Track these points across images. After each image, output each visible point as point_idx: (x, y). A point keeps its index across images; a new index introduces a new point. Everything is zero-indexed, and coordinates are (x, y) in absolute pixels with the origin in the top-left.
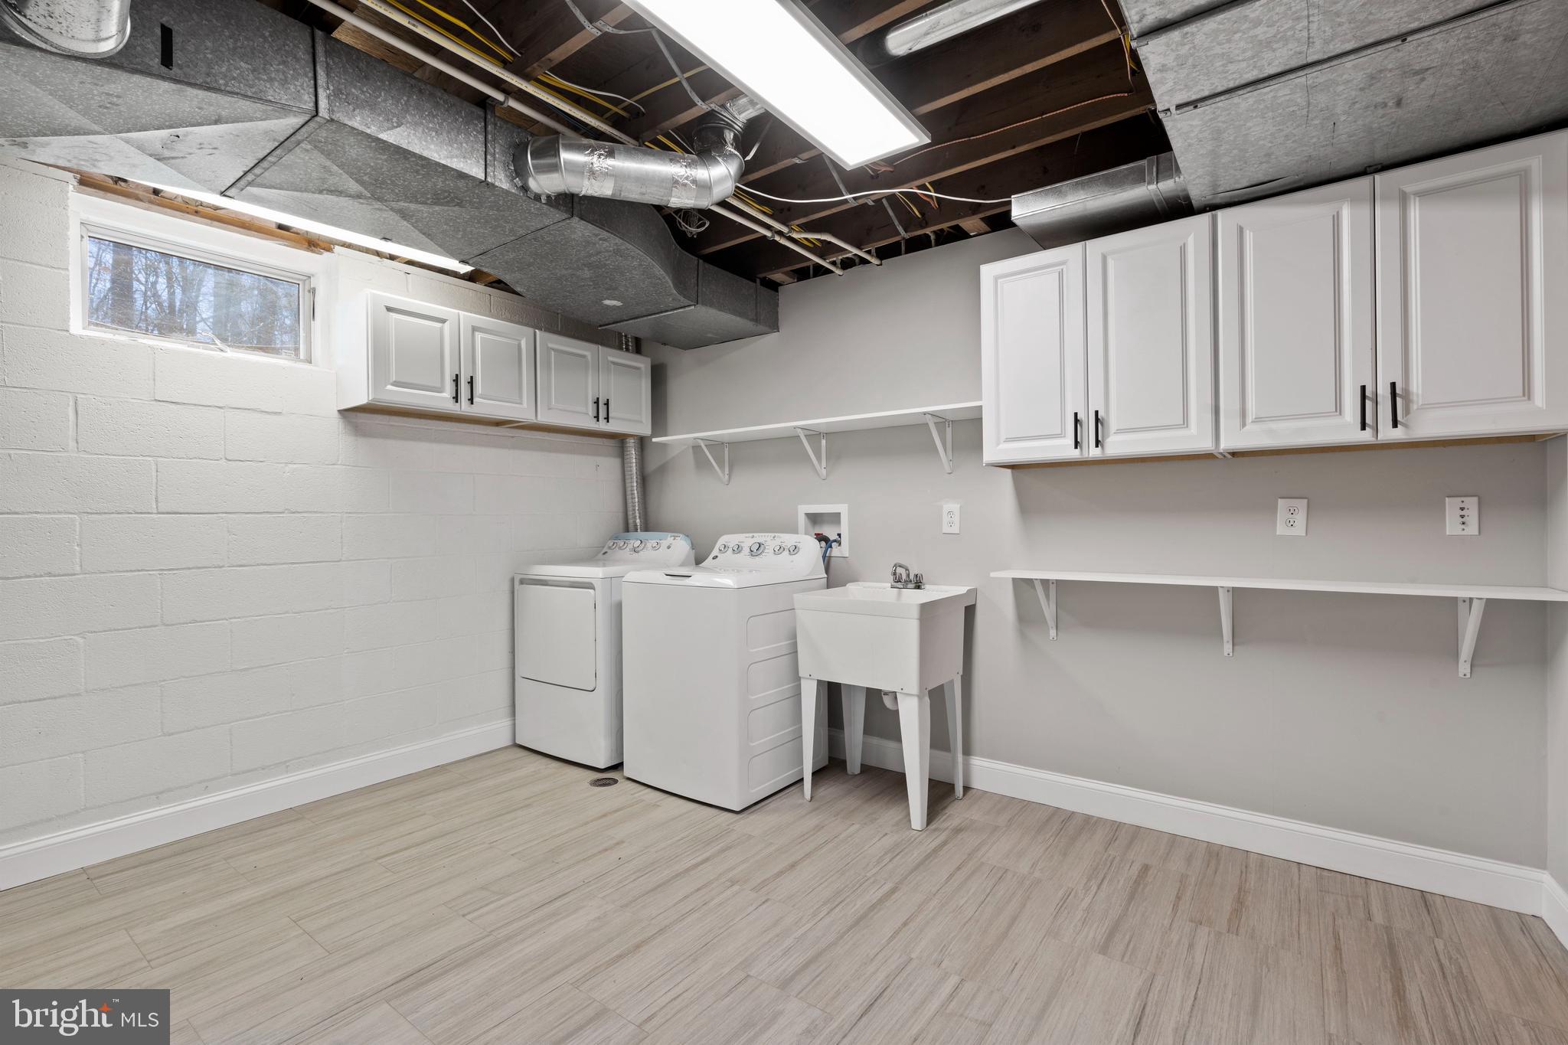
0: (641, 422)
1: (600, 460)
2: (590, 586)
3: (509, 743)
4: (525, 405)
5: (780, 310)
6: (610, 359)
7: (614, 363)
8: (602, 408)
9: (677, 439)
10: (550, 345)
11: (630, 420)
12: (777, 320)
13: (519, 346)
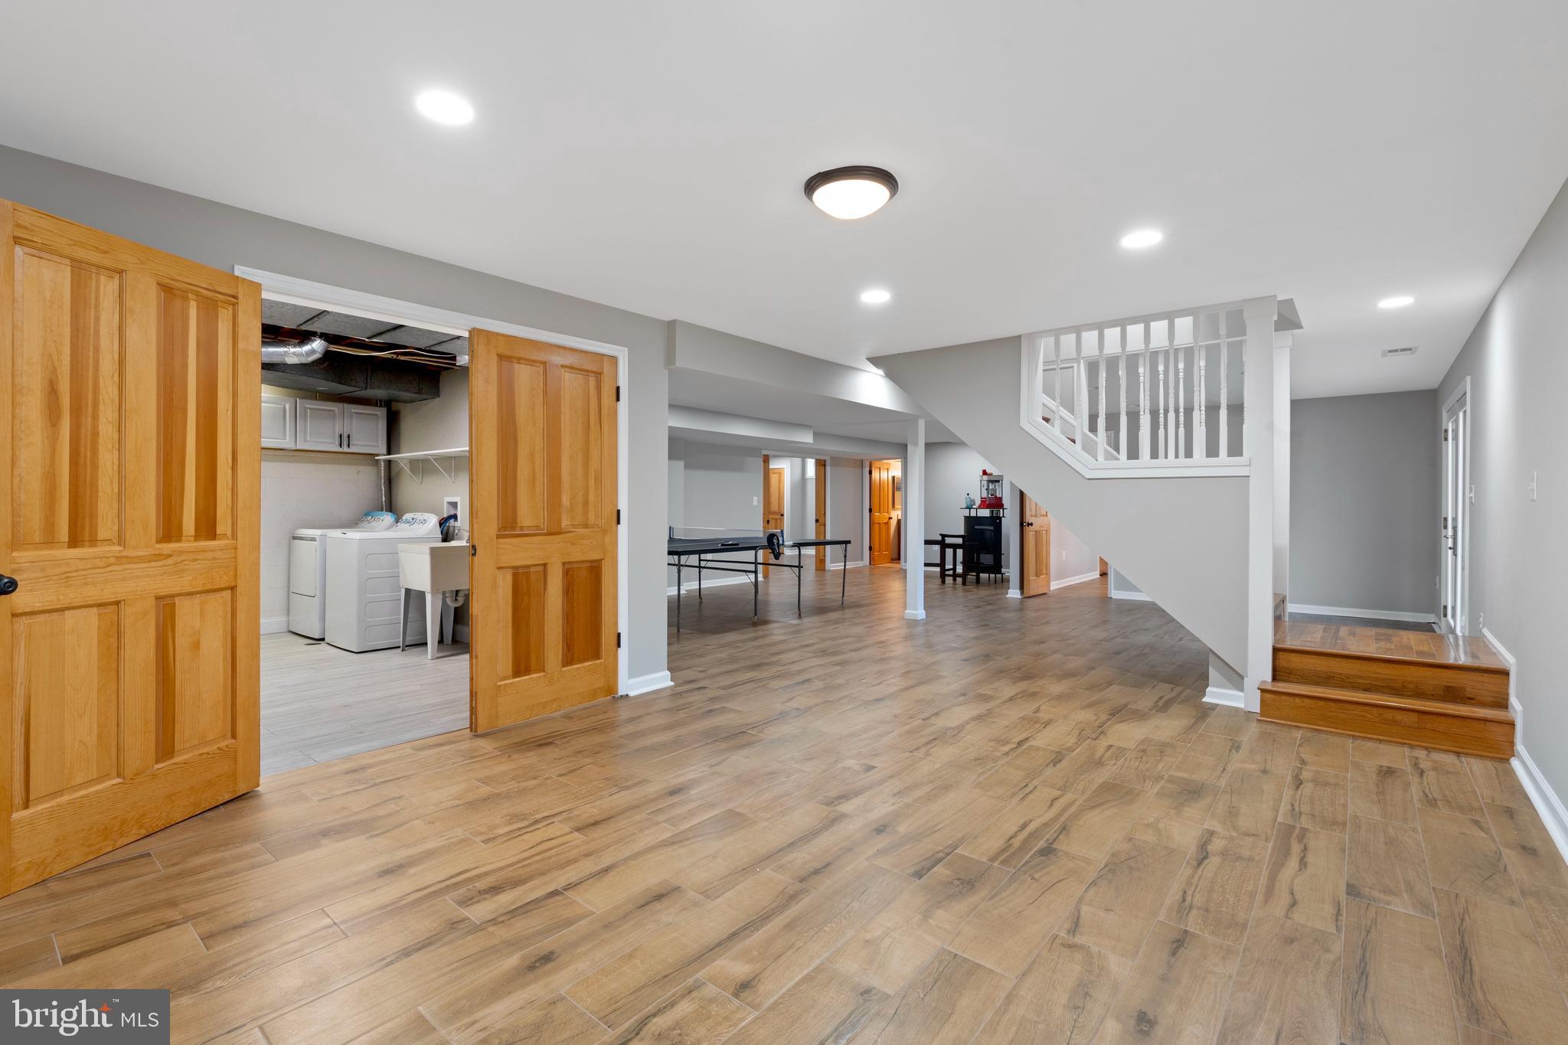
0: (378, 446)
1: (361, 468)
2: (313, 539)
3: (286, 630)
4: (288, 440)
5: (441, 385)
6: (353, 410)
7: (356, 413)
8: (344, 439)
9: (403, 456)
10: (307, 406)
11: (371, 446)
12: (438, 389)
13: (285, 408)
